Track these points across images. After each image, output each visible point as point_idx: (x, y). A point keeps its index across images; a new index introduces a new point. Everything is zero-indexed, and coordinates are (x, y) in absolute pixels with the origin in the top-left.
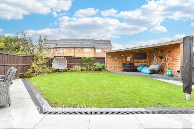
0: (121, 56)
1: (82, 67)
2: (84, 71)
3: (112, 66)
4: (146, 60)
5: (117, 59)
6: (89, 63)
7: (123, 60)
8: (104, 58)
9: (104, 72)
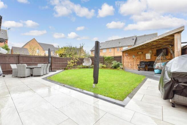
0: (138, 53)
1: (104, 64)
2: (104, 68)
3: (129, 64)
4: (168, 56)
5: (134, 57)
6: (109, 61)
7: (141, 58)
8: (121, 57)
9: (118, 69)
